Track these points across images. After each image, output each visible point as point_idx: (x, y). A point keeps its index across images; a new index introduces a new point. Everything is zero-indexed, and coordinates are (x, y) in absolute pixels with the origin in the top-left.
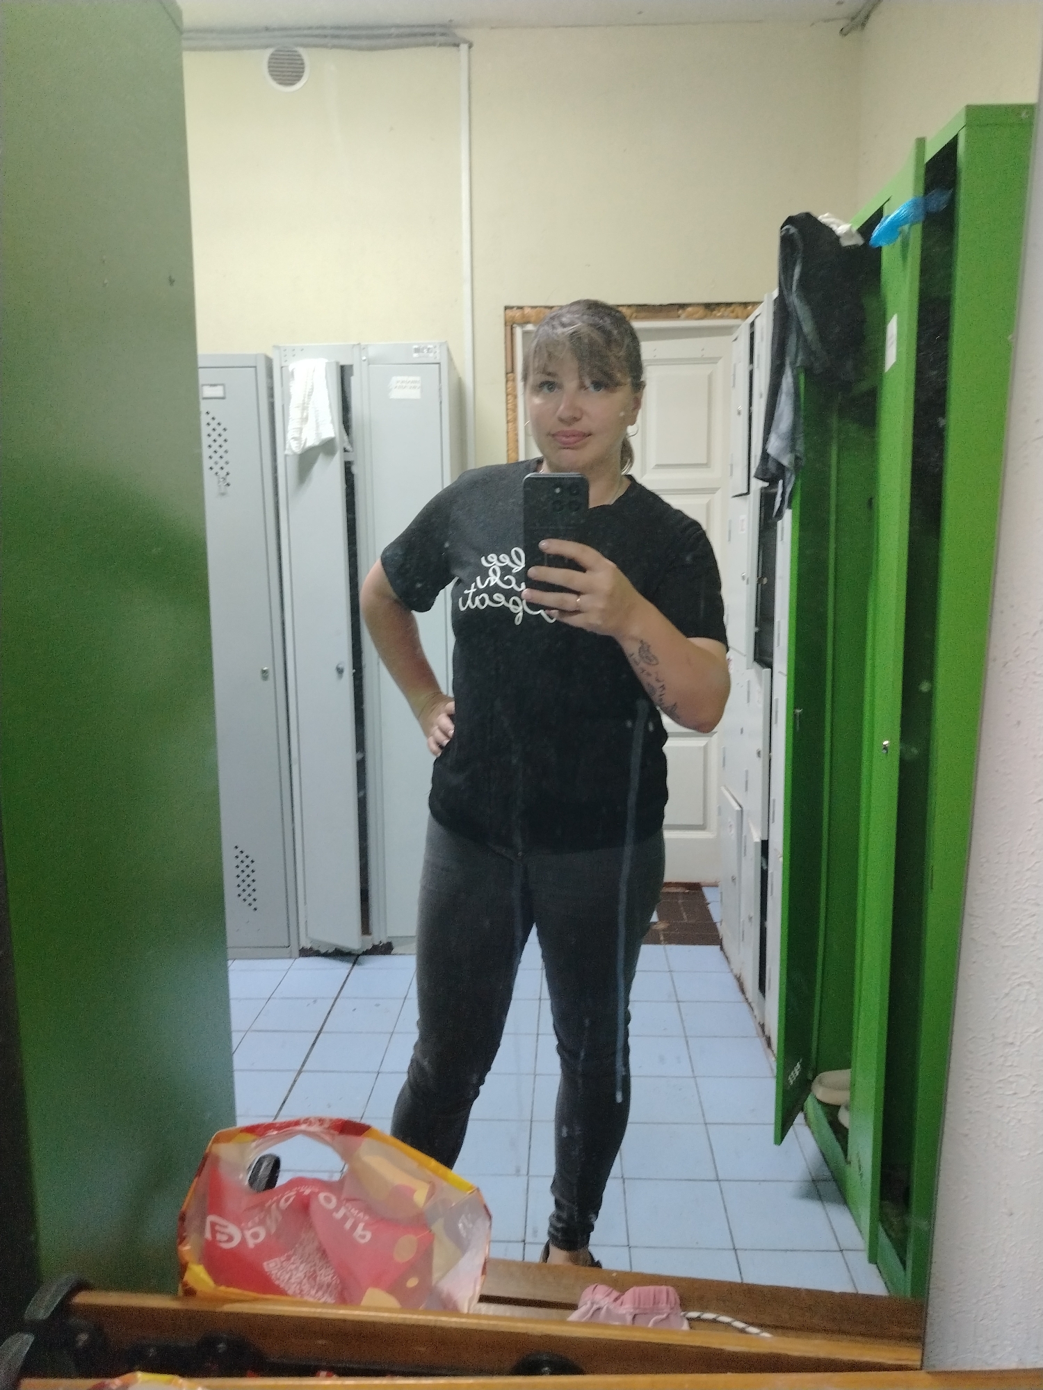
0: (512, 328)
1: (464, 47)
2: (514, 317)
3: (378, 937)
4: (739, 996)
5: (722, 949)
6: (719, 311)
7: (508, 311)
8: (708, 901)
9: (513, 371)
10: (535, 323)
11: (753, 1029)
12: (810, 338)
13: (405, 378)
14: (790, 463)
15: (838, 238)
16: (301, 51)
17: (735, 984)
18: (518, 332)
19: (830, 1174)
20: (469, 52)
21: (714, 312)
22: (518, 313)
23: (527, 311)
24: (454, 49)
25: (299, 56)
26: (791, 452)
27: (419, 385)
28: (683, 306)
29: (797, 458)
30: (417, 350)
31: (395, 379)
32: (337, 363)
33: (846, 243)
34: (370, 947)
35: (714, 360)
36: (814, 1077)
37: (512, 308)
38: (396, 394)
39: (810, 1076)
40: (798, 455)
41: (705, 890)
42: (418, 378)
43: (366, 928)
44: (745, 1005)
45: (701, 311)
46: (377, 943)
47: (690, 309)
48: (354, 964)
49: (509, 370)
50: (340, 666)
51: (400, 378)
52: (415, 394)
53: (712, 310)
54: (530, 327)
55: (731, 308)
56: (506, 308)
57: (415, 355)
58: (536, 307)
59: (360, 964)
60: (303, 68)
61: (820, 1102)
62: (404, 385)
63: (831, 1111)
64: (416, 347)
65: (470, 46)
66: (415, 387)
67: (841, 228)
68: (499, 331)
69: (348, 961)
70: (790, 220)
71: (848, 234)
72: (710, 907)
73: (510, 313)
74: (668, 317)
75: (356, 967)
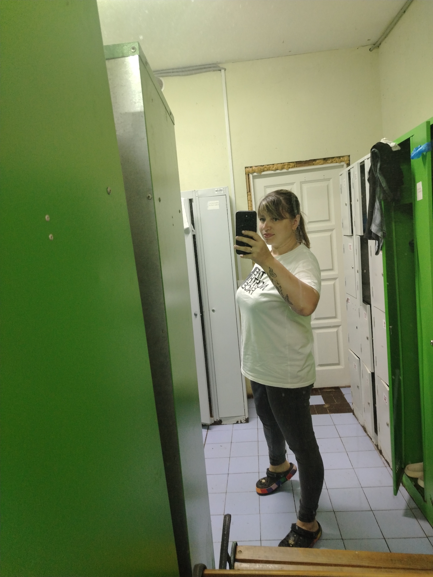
0: (248, 175)
1: (223, 71)
2: (249, 171)
3: (216, 418)
4: (365, 434)
5: (354, 414)
6: (329, 161)
7: (246, 169)
8: (344, 394)
9: (250, 191)
10: (257, 173)
11: (373, 447)
12: (385, 189)
13: (213, 202)
14: (381, 235)
15: (390, 148)
16: (161, 78)
17: (361, 429)
18: (251, 176)
19: (416, 506)
20: (225, 72)
21: (327, 161)
22: (250, 169)
23: (254, 168)
24: (219, 71)
25: (161, 80)
26: (381, 231)
27: (218, 204)
28: (315, 160)
29: (383, 233)
30: (217, 191)
31: (209, 202)
32: (188, 199)
33: (394, 150)
34: (213, 422)
35: (329, 179)
36: (405, 467)
37: (248, 167)
38: (210, 208)
39: (403, 467)
40: (384, 232)
41: (342, 390)
42: (218, 201)
43: (211, 416)
44: (368, 437)
45: (322, 161)
46: (216, 420)
47: (318, 161)
48: (208, 429)
49: (248, 191)
50: (196, 313)
51: (211, 202)
52: (217, 207)
53: (327, 160)
54: (255, 174)
55: (334, 159)
56: (245, 168)
57: (216, 193)
58: (257, 166)
59: (210, 430)
60: (162, 85)
61: (409, 477)
62: (212, 204)
63: (414, 480)
64: (216, 189)
65: (225, 70)
66: (217, 205)
67: (392, 144)
68: (244, 177)
69: (205, 429)
70: (374, 147)
71: (395, 146)
72: (345, 396)
73: (247, 169)
74: (309, 165)
75: (209, 430)
